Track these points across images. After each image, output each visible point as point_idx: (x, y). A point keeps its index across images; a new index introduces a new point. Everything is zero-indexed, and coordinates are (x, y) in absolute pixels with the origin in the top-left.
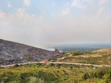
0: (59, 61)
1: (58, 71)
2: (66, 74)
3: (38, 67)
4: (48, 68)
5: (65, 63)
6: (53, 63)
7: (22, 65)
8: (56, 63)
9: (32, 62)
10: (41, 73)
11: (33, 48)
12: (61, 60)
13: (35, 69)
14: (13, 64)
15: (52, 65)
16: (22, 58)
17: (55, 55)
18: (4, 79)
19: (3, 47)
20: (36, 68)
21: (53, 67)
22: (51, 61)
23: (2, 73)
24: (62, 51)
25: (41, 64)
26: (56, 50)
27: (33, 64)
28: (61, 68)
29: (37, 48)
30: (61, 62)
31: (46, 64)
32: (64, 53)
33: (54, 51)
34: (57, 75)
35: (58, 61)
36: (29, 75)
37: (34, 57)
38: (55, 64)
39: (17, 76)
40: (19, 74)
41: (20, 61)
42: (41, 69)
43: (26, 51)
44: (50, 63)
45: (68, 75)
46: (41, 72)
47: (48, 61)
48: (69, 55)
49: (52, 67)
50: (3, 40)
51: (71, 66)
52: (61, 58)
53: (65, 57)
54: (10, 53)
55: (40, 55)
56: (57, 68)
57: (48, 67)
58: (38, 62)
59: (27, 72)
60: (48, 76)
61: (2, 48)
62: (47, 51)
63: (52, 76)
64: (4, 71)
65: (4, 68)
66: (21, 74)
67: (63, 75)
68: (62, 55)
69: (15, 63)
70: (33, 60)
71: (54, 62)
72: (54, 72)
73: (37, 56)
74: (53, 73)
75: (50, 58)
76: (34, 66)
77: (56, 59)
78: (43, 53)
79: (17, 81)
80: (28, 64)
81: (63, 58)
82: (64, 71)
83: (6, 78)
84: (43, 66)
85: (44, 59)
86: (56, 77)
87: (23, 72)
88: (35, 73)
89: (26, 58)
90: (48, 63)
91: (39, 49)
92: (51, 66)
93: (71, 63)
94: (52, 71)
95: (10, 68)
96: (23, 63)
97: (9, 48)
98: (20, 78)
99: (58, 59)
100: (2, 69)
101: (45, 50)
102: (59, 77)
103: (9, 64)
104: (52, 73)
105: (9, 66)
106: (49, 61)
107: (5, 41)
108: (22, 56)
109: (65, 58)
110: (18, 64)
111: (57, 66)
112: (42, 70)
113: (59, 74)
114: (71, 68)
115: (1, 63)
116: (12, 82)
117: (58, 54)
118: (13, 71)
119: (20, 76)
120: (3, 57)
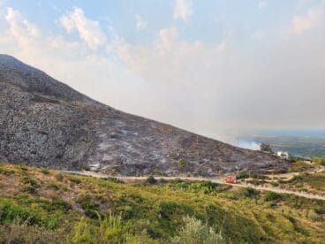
0: (276, 185)
1: (270, 217)
2: (297, 229)
3: (206, 193)
4: (238, 202)
5: (297, 193)
6: (253, 187)
7: (163, 181)
8: (264, 188)
9: (189, 176)
10: (216, 213)
11: (194, 136)
12: (281, 182)
13: (198, 196)
14: (143, 175)
15: (251, 193)
16: (164, 161)
17: (260, 164)
18: (123, 210)
19: (123, 131)
20: (202, 196)
21: (253, 201)
22: (248, 182)
23: (119, 195)
24: (286, 153)
25: (214, 186)
26: (265, 148)
27: (194, 182)
28: (280, 209)
29: (206, 138)
30: (282, 188)
31: (231, 187)
32: (292, 161)
33: (258, 151)
34: (264, 228)
35: (272, 183)
36: (182, 211)
37: (197, 163)
38: (259, 192)
39: (151, 208)
40: (158, 203)
41: (159, 168)
42: (214, 199)
44: (244, 185)
45: (306, 234)
46: (215, 209)
47: (237, 178)
48: (311, 167)
49: (248, 199)
50: (124, 114)
51: (318, 208)
52: (282, 176)
53: (297, 174)
54: (136, 147)
55: (212, 159)
56: (265, 205)
57: (235, 199)
58: (206, 180)
59: (177, 202)
60: (235, 223)
61: (121, 133)
62: (234, 149)
63: (250, 227)
64: (123, 191)
65: (123, 182)
66: (162, 205)
67: (287, 232)
68: (286, 165)
69: (148, 174)
70: (192, 171)
71: (258, 184)
72: (257, 216)
73: (205, 160)
74: (253, 218)
75: (245, 169)
76: (196, 188)
77: (264, 178)
78: (222, 155)
79: (151, 221)
80: (180, 181)
81: (289, 176)
82: (292, 220)
83: (127, 208)
84: (221, 191)
85: (224, 172)
86: (264, 232)
87: (167, 201)
88: (198, 209)
90: (237, 187)
91: (210, 139)
92: (247, 196)
93: (317, 197)
94: (249, 212)
95: (137, 184)
96: (166, 175)
97: (136, 134)
98: (160, 215)
99: (271, 176)
100: (120, 185)
101: (229, 146)
102: (273, 236)
103: (133, 174)
104: (248, 217)
105: (133, 178)
106: (240, 180)
107: (128, 115)
108: (165, 157)
109: (295, 178)
110: (156, 178)
111: (267, 200)
112: (217, 203)
113: (274, 227)
114: (318, 212)
115: (118, 170)
116: (141, 222)
117: (271, 162)
118: (143, 193)
119: (159, 209)
120: (122, 155)
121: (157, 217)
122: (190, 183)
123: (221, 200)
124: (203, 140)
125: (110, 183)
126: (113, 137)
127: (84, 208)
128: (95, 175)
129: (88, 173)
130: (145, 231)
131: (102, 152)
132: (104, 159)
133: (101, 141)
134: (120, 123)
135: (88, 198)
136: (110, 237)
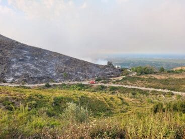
0: (114, 83)
1: (112, 98)
2: (123, 103)
3: (79, 90)
4: (96, 93)
5: (124, 86)
6: (103, 84)
7: (54, 85)
8: (109, 85)
9: (70, 81)
10: (85, 100)
11: (72, 59)
12: (117, 81)
13: (75, 92)
14: (42, 83)
15: (102, 88)
16: (55, 74)
17: (107, 72)
18: (31, 104)
20: (77, 91)
21: (104, 91)
22: (101, 82)
23: (27, 95)
24: (119, 66)
25: (84, 86)
26: (110, 64)
27: (73, 84)
28: (116, 94)
29: (79, 60)
30: (117, 84)
31: (92, 85)
32: (122, 70)
33: (106, 66)
34: (109, 104)
35: (112, 82)
36: (67, 100)
37: (74, 74)
38: (106, 87)
39: (48, 101)
40: (52, 98)
41: (52, 78)
42: (83, 93)
43: (61, 65)
44: (99, 84)
45: (127, 104)
47: (96, 81)
48: (131, 73)
49: (101, 91)
50: (27, 46)
51: (133, 92)
52: (117, 78)
53: (124, 76)
54: (36, 66)
55: (82, 72)
56: (110, 92)
57: (95, 91)
58: (79, 83)
59: (63, 96)
60: (95, 104)
61: (26, 58)
62: (94, 65)
63: (102, 105)
64: (31, 93)
65: (29, 88)
66: (55, 99)
67: (119, 105)
68: (119, 72)
69: (45, 82)
70: (71, 79)
71: (106, 83)
72: (105, 99)
73: (79, 72)
74: (103, 100)
76: (74, 88)
77: (109, 79)
78: (88, 69)
79: (48, 108)
80: (65, 85)
81: (120, 78)
82: (121, 99)
83: (33, 102)
84: (88, 88)
85: (89, 78)
86: (108, 106)
87: (58, 96)
88: (75, 98)
89: (62, 76)
90: (95, 85)
91: (81, 61)
93: (133, 87)
94: (101, 97)
95: (39, 88)
96: (56, 82)
97: (36, 58)
98: (54, 104)
99: (112, 78)
100: (27, 90)
101: (91, 64)
102: (113, 107)
103: (36, 83)
104: (101, 100)
105: (36, 85)
107: (30, 46)
108: (56, 72)
109: (123, 78)
110: (50, 84)
111: (110, 90)
112: (85, 94)
113: (113, 103)
114: (133, 94)
115: (26, 81)
116: (42, 109)
117: (112, 71)
118: (43, 93)
119: (53, 101)
120: (27, 72)
121: (52, 105)
122: (70, 85)
123: (88, 93)
124: (77, 61)
125: (21, 89)
126: (20, 61)
127: (4, 105)
128: (10, 85)
129: (5, 84)
130: (45, 113)
131: (14, 71)
132: (15, 75)
133: (13, 64)
134: (25, 52)
135: (7, 99)
136: (21, 118)
